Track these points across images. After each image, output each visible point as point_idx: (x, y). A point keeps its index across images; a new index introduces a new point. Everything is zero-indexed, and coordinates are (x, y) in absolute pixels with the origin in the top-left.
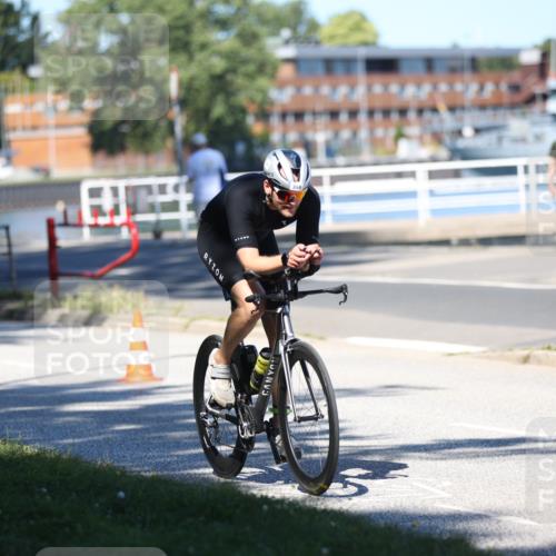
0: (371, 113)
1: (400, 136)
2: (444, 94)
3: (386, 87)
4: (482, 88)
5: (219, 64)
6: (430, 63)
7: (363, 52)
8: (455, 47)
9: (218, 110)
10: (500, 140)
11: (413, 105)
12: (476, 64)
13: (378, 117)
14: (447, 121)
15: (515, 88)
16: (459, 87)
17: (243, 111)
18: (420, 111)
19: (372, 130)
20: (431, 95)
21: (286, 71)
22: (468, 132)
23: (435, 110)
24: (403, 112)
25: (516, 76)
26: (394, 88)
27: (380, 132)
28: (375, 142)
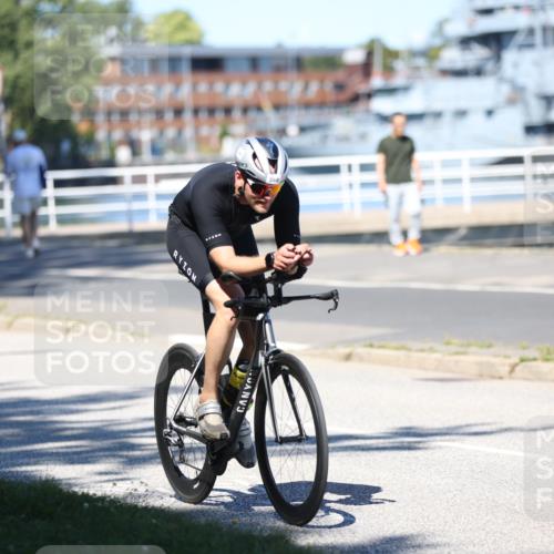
0: (196, 111)
1: (224, 134)
2: (269, 93)
3: (211, 85)
4: (306, 87)
6: (255, 62)
7: (188, 51)
8: (279, 46)
10: (325, 138)
11: (238, 104)
12: (301, 63)
13: (203, 116)
14: (271, 119)
15: (339, 87)
16: (283, 86)
18: (245, 110)
19: (197, 128)
20: (256, 94)
22: (293, 130)
23: (259, 109)
24: (228, 111)
25: (340, 75)
26: (219, 87)
27: (205, 131)
28: (200, 141)
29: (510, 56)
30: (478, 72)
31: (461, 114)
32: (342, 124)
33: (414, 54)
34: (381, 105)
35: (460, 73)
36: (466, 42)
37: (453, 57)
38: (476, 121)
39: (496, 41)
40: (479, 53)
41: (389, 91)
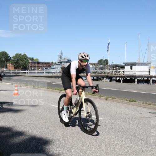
0: (37, 67)
1: (39, 69)
4: (46, 65)
5: (25, 62)
6: (42, 63)
9: (25, 66)
12: (46, 63)
14: (43, 68)
15: (49, 65)
17: (27, 66)
20: (42, 66)
21: (31, 63)
24: (40, 67)
26: (39, 65)
29: (62, 64)
30: (59, 65)
31: (58, 68)
32: (48, 68)
33: (54, 63)
34: (52, 67)
35: (58, 65)
36: (59, 62)
37: (58, 63)
38: (59, 69)
39: (61, 62)
40: (60, 63)
41: (52, 66)
